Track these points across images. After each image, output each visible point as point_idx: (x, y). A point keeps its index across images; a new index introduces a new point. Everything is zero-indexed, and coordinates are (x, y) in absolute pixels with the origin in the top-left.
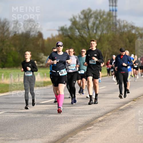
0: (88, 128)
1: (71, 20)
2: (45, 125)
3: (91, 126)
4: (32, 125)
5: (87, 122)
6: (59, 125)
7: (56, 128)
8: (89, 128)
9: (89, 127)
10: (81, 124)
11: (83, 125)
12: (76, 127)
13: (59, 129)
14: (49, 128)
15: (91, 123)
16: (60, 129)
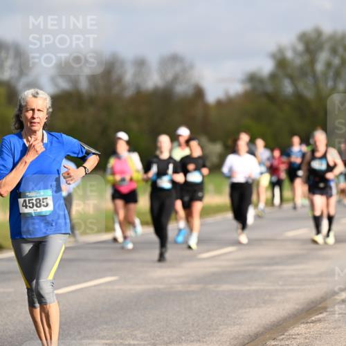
0: (313, 318)
1: (273, 56)
2: (210, 310)
3: (321, 313)
4: (178, 309)
5: (313, 302)
6: (244, 311)
7: (236, 318)
8: (317, 317)
9: (318, 315)
10: (297, 307)
11: (302, 310)
12: (286, 315)
13: (243, 320)
14: (220, 318)
15: (320, 306)
16: (247, 320)
